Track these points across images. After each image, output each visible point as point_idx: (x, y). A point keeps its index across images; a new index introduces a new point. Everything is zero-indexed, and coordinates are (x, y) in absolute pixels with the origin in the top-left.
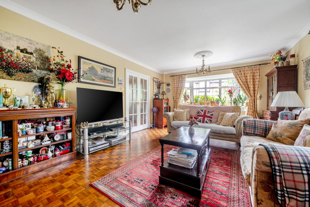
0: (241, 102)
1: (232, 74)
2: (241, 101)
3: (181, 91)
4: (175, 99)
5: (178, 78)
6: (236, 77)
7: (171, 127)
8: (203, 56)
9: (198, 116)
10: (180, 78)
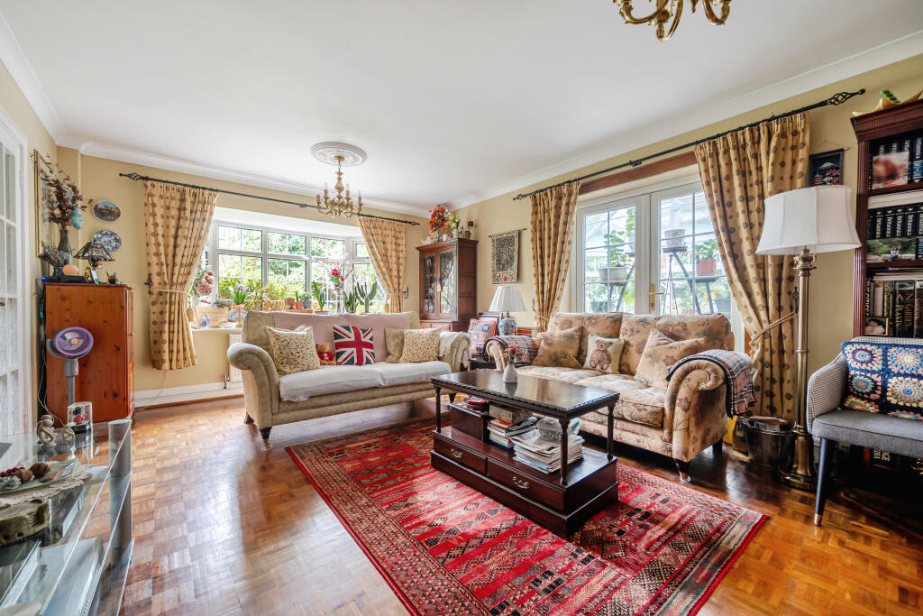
0: (362, 303)
1: (359, 229)
2: (364, 301)
3: (194, 255)
4: (156, 288)
5: (178, 196)
6: (369, 241)
7: (280, 400)
8: (340, 158)
9: (338, 346)
10: (189, 199)
